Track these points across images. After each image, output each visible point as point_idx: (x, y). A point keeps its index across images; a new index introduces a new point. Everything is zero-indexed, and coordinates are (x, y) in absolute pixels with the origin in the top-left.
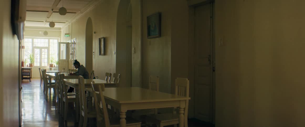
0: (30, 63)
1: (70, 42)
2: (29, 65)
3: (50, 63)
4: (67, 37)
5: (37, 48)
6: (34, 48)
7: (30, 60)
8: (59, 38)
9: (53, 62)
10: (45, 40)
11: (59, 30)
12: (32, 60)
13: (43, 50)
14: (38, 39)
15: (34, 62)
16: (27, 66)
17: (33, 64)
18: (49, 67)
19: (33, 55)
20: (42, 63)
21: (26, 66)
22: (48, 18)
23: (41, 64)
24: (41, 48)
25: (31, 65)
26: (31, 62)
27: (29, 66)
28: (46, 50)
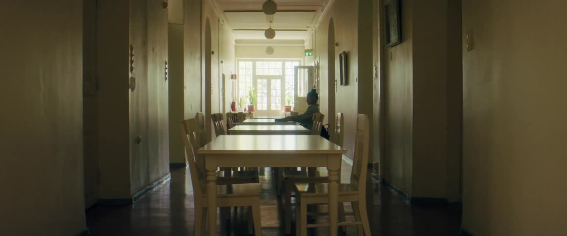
0: (250, 105)
1: (313, 64)
2: (249, 109)
3: (287, 105)
4: (309, 55)
5: (262, 77)
6: (255, 78)
7: (250, 99)
8: (302, 59)
9: (291, 102)
10: (277, 63)
11: (300, 45)
12: (253, 99)
13: (273, 81)
14: (265, 63)
15: (256, 104)
16: (245, 110)
17: (254, 107)
18: (284, 112)
19: (255, 91)
20: (272, 105)
21: (243, 110)
22: (271, 22)
23: (270, 105)
24: (269, 78)
25: (251, 108)
26: (251, 103)
27: (247, 109)
28: (279, 81)
